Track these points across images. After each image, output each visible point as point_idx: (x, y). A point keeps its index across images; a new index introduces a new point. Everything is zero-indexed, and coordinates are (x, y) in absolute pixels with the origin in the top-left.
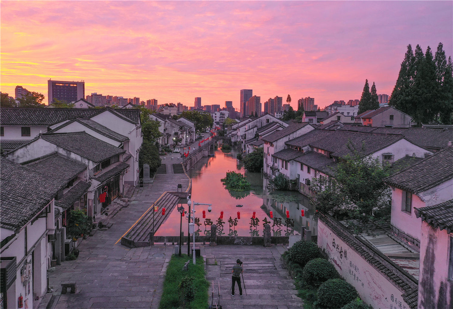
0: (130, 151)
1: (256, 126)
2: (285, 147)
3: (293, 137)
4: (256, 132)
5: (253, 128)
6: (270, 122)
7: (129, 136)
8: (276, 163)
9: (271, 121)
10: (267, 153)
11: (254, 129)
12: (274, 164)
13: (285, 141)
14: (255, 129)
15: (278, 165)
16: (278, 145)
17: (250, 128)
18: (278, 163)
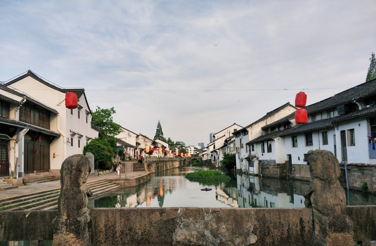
0: (59, 129)
1: (224, 135)
2: (262, 133)
7: (58, 109)
8: (253, 150)
10: (240, 147)
13: (262, 127)
15: (257, 152)
16: (253, 131)
17: (219, 138)
18: (256, 149)
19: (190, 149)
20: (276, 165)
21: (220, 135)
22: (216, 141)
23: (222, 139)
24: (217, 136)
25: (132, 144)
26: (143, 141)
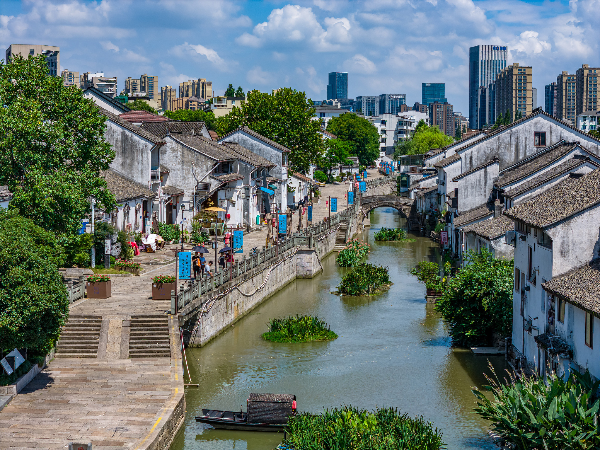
1: (495, 159)
4: (496, 180)
5: (484, 167)
6: (548, 143)
8: (561, 320)
9: (552, 140)
10: (526, 273)
11: (488, 169)
12: (552, 323)
14: (494, 170)
15: (571, 332)
16: (570, 238)
17: (474, 167)
18: (569, 321)
19: (383, 127)
21: (480, 153)
22: (464, 181)
23: (486, 172)
24: (469, 156)
25: (135, 179)
26: (180, 158)
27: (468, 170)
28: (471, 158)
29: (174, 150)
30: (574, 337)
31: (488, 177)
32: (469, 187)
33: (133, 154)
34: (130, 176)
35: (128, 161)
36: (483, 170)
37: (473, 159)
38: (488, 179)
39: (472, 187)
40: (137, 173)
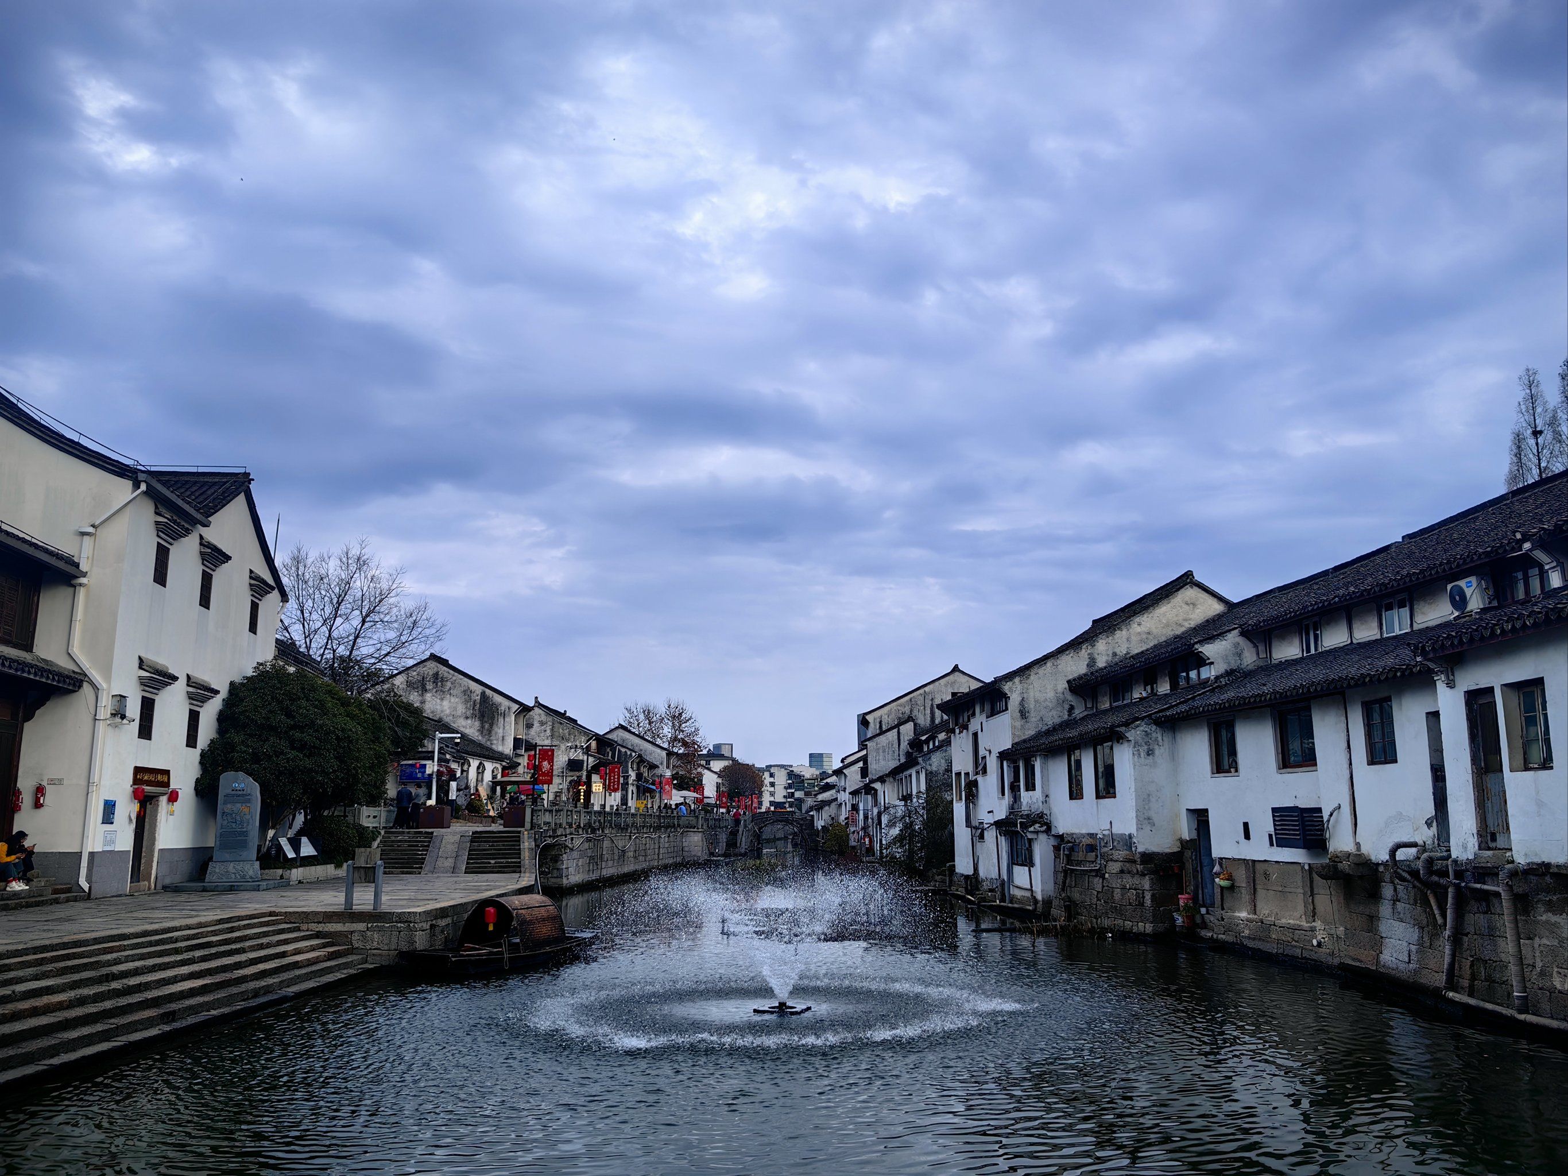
0: (76, 650)
2: (1071, 709)
3: (1115, 654)
7: (85, 555)
8: (1030, 786)
11: (902, 729)
12: (1017, 800)
13: (1070, 677)
14: (908, 730)
15: (1047, 796)
16: (1032, 694)
17: (884, 728)
18: (1042, 782)
19: (772, 780)
20: (1134, 862)
21: (890, 717)
22: (875, 744)
23: (899, 733)
24: (878, 720)
25: (494, 747)
26: (548, 733)
27: (878, 731)
28: (880, 722)
29: (542, 723)
30: (1051, 802)
31: (902, 738)
32: (881, 751)
33: (493, 718)
34: (488, 743)
35: (487, 726)
36: (896, 730)
37: (883, 723)
38: (902, 741)
39: (884, 751)
40: (497, 740)
